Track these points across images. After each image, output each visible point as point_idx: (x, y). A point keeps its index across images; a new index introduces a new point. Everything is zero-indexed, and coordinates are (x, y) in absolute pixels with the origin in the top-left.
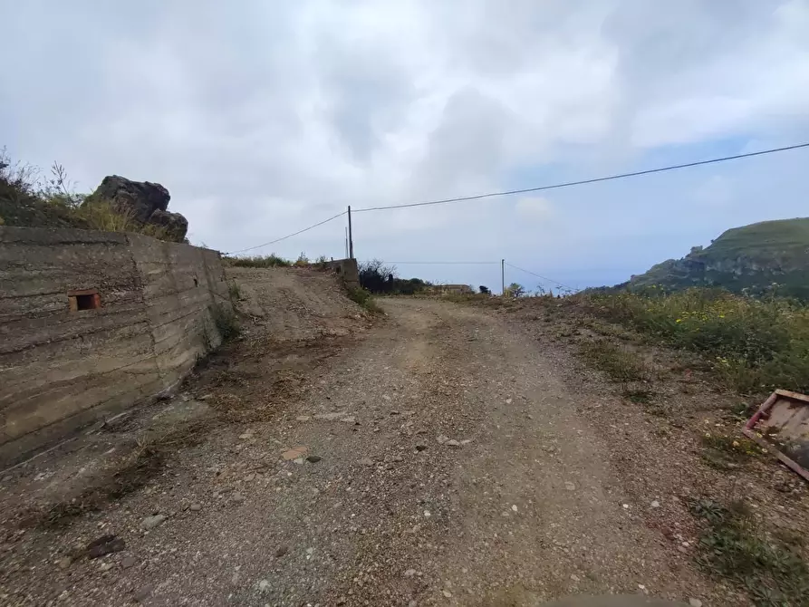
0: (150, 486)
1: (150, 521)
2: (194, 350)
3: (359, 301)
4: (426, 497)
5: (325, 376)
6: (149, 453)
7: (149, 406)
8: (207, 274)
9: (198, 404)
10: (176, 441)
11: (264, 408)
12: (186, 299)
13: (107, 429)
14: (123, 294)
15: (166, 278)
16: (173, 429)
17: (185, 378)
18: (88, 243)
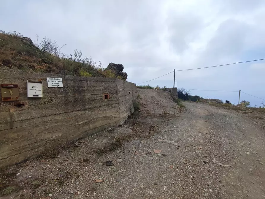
0: (119, 150)
1: (119, 160)
2: (128, 113)
3: (177, 102)
4: (210, 183)
5: (166, 127)
6: (118, 141)
7: (117, 127)
8: (132, 91)
9: (129, 129)
10: (124, 139)
11: (147, 134)
12: (127, 98)
13: (108, 131)
14: (114, 95)
15: (123, 91)
16: (123, 135)
17: (126, 121)
18: (108, 81)
